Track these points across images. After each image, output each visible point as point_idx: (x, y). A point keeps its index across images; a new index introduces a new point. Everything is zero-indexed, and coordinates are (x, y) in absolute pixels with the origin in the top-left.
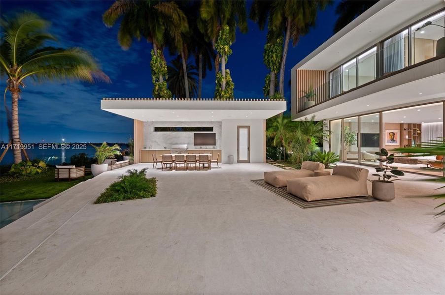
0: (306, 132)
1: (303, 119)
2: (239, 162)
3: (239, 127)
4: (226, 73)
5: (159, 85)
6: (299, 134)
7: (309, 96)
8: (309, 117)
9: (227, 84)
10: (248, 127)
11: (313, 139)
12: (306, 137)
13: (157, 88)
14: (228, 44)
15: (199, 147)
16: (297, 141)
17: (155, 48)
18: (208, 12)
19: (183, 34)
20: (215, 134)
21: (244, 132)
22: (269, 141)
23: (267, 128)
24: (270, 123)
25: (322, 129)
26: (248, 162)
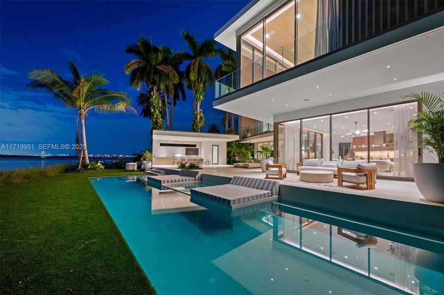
0: (247, 149)
1: (245, 142)
2: (213, 164)
3: (213, 146)
4: (200, 112)
5: (156, 115)
6: (244, 150)
7: (248, 131)
8: (248, 142)
9: (201, 118)
10: (218, 146)
11: (249, 153)
12: (246, 152)
13: (155, 116)
14: (202, 95)
15: (188, 156)
16: (243, 153)
17: (155, 91)
18: (194, 76)
19: (174, 85)
20: (198, 149)
21: (215, 148)
22: (228, 153)
23: (228, 147)
24: (229, 144)
25: (254, 148)
26: (218, 164)
